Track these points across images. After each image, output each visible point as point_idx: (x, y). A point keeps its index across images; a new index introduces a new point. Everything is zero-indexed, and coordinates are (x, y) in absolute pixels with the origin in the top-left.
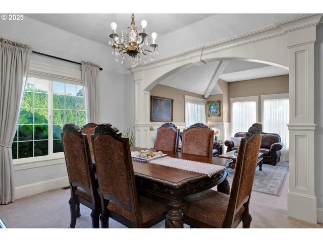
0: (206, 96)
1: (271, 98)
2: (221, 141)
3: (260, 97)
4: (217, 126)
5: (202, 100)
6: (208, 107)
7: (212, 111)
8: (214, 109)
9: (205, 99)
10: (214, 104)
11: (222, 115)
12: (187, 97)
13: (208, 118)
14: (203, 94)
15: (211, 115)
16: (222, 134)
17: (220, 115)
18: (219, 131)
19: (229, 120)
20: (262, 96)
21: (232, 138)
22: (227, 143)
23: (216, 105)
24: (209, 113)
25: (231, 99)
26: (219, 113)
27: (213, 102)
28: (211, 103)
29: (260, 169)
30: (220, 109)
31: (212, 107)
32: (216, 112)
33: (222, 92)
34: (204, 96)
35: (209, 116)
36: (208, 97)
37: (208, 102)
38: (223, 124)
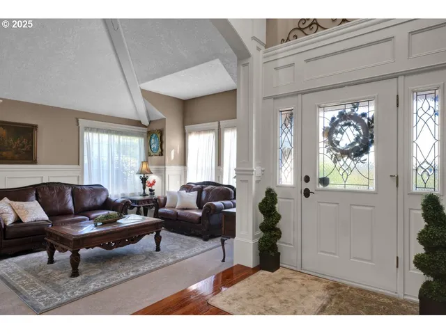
3: (219, 123)
6: (148, 141)
7: (152, 147)
8: (154, 143)
9: (144, 126)
10: (154, 135)
11: (164, 153)
13: (149, 158)
15: (152, 154)
16: (164, 185)
17: (162, 153)
20: (222, 123)
23: (157, 136)
24: (150, 151)
25: (186, 128)
26: (160, 150)
27: (154, 132)
28: (151, 133)
29: (158, 249)
30: (161, 143)
31: (153, 141)
32: (157, 149)
33: (163, 116)
34: (140, 122)
35: (150, 156)
36: (148, 123)
37: (149, 133)
38: (165, 168)
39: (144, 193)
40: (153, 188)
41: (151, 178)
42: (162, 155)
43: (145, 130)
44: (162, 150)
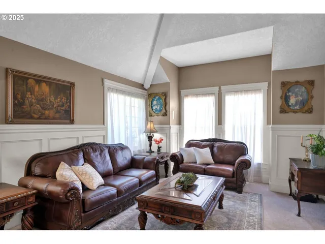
0: (147, 86)
1: (236, 92)
2: (167, 153)
3: (220, 88)
4: (161, 131)
5: (140, 91)
6: (149, 102)
7: (154, 108)
8: (157, 105)
9: (145, 90)
10: (157, 97)
11: (168, 114)
12: (107, 83)
13: (149, 118)
14: (141, 82)
15: (153, 114)
16: (168, 143)
17: (166, 114)
18: (164, 138)
19: (180, 122)
20: (223, 88)
21: (181, 149)
22: (174, 157)
23: (160, 98)
24: (151, 112)
25: (183, 92)
26: (164, 111)
27: (157, 94)
28: (153, 96)
29: (221, 207)
30: (166, 104)
31: (155, 103)
32: (160, 111)
33: (168, 81)
34: (143, 85)
35: (151, 116)
36: (149, 86)
37: (150, 95)
38: (170, 127)
39: (151, 150)
40: (161, 145)
41: (157, 136)
42: (166, 115)
43: (145, 93)
44: (166, 111)
